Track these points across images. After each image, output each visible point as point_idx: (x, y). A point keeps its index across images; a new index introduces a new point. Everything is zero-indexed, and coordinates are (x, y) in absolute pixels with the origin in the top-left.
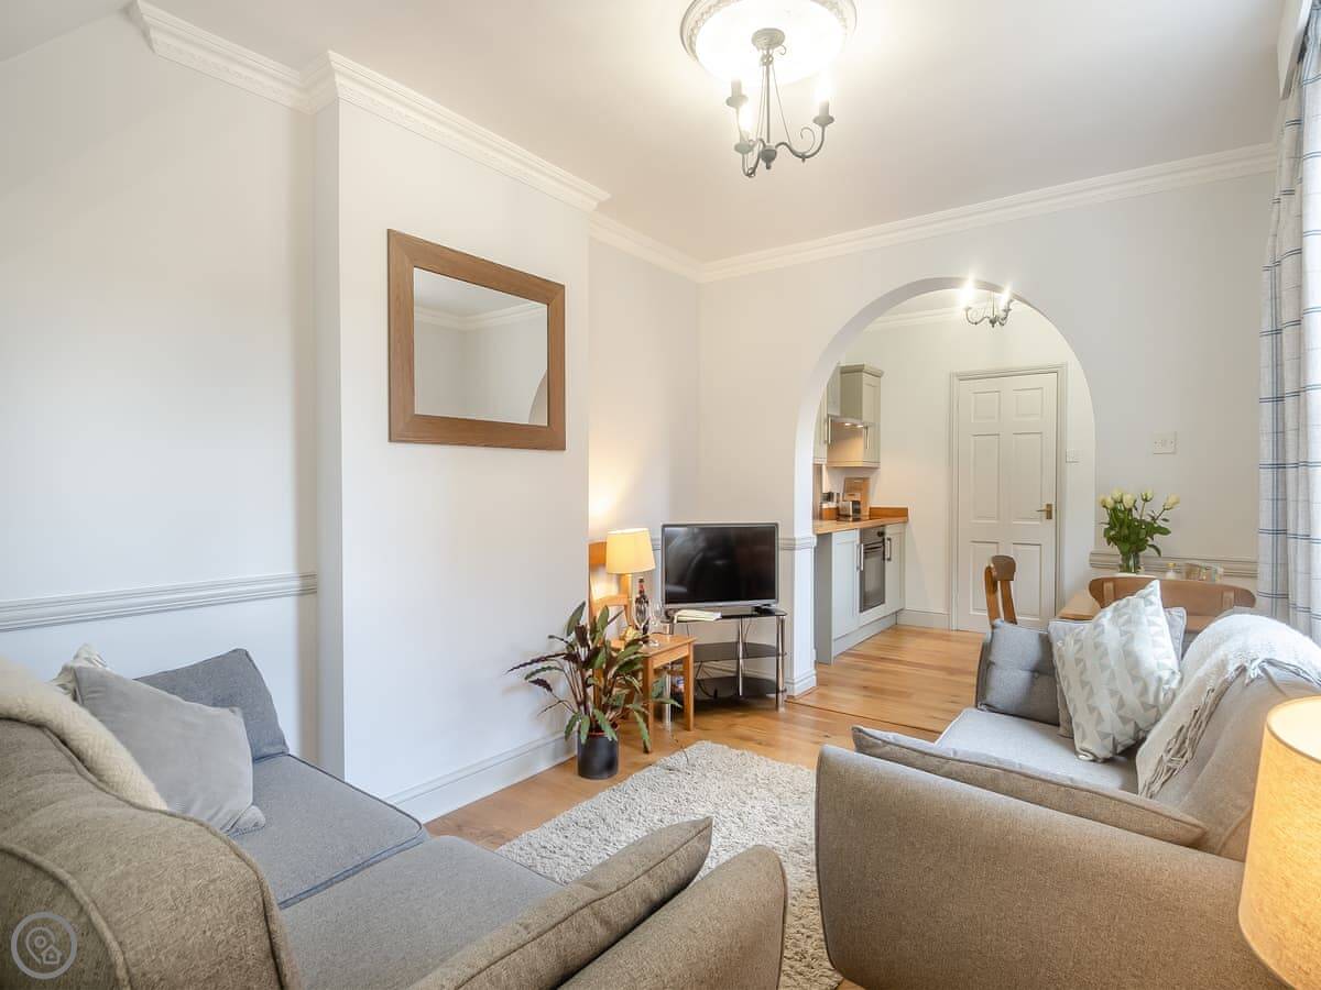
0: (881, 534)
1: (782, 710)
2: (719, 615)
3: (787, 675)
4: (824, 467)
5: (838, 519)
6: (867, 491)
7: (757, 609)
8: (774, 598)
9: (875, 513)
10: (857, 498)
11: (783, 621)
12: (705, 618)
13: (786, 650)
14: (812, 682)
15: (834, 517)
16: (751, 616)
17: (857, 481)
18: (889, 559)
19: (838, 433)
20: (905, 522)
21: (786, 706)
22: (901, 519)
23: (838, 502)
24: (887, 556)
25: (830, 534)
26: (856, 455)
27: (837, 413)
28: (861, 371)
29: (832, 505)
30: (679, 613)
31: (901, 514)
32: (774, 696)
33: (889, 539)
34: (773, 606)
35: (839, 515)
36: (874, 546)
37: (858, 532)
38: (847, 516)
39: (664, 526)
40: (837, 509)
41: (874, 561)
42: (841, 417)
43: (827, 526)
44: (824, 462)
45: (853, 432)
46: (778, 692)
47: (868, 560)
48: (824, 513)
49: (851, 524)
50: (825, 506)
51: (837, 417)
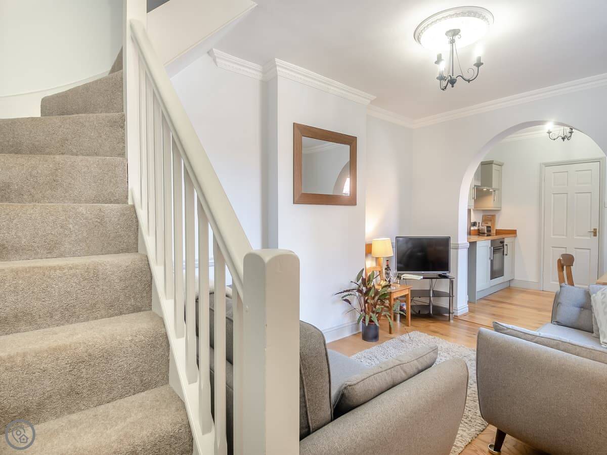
0: (502, 242)
1: (452, 321)
2: (422, 277)
3: (454, 305)
4: (472, 210)
5: (479, 235)
6: (494, 222)
7: (440, 275)
8: (448, 271)
9: (498, 232)
10: (489, 224)
11: (452, 281)
12: (415, 278)
13: (454, 295)
14: (466, 310)
15: (477, 233)
16: (437, 278)
17: (490, 217)
18: (506, 255)
19: (480, 194)
20: (516, 237)
21: (454, 320)
22: (513, 235)
23: (479, 226)
24: (505, 253)
25: (476, 242)
26: (489, 204)
27: (479, 184)
28: (492, 164)
29: (476, 228)
30: (404, 275)
31: (513, 233)
32: (448, 315)
33: (507, 245)
34: (448, 274)
35: (480, 233)
36: (498, 248)
37: (490, 241)
38: (484, 233)
39: (397, 237)
40: (479, 230)
41: (498, 255)
42: (481, 186)
43: (474, 238)
44: (472, 208)
45: (488, 193)
46: (450, 313)
47: (495, 255)
48: (472, 232)
49: (486, 237)
50: (472, 228)
51: (479, 186)
